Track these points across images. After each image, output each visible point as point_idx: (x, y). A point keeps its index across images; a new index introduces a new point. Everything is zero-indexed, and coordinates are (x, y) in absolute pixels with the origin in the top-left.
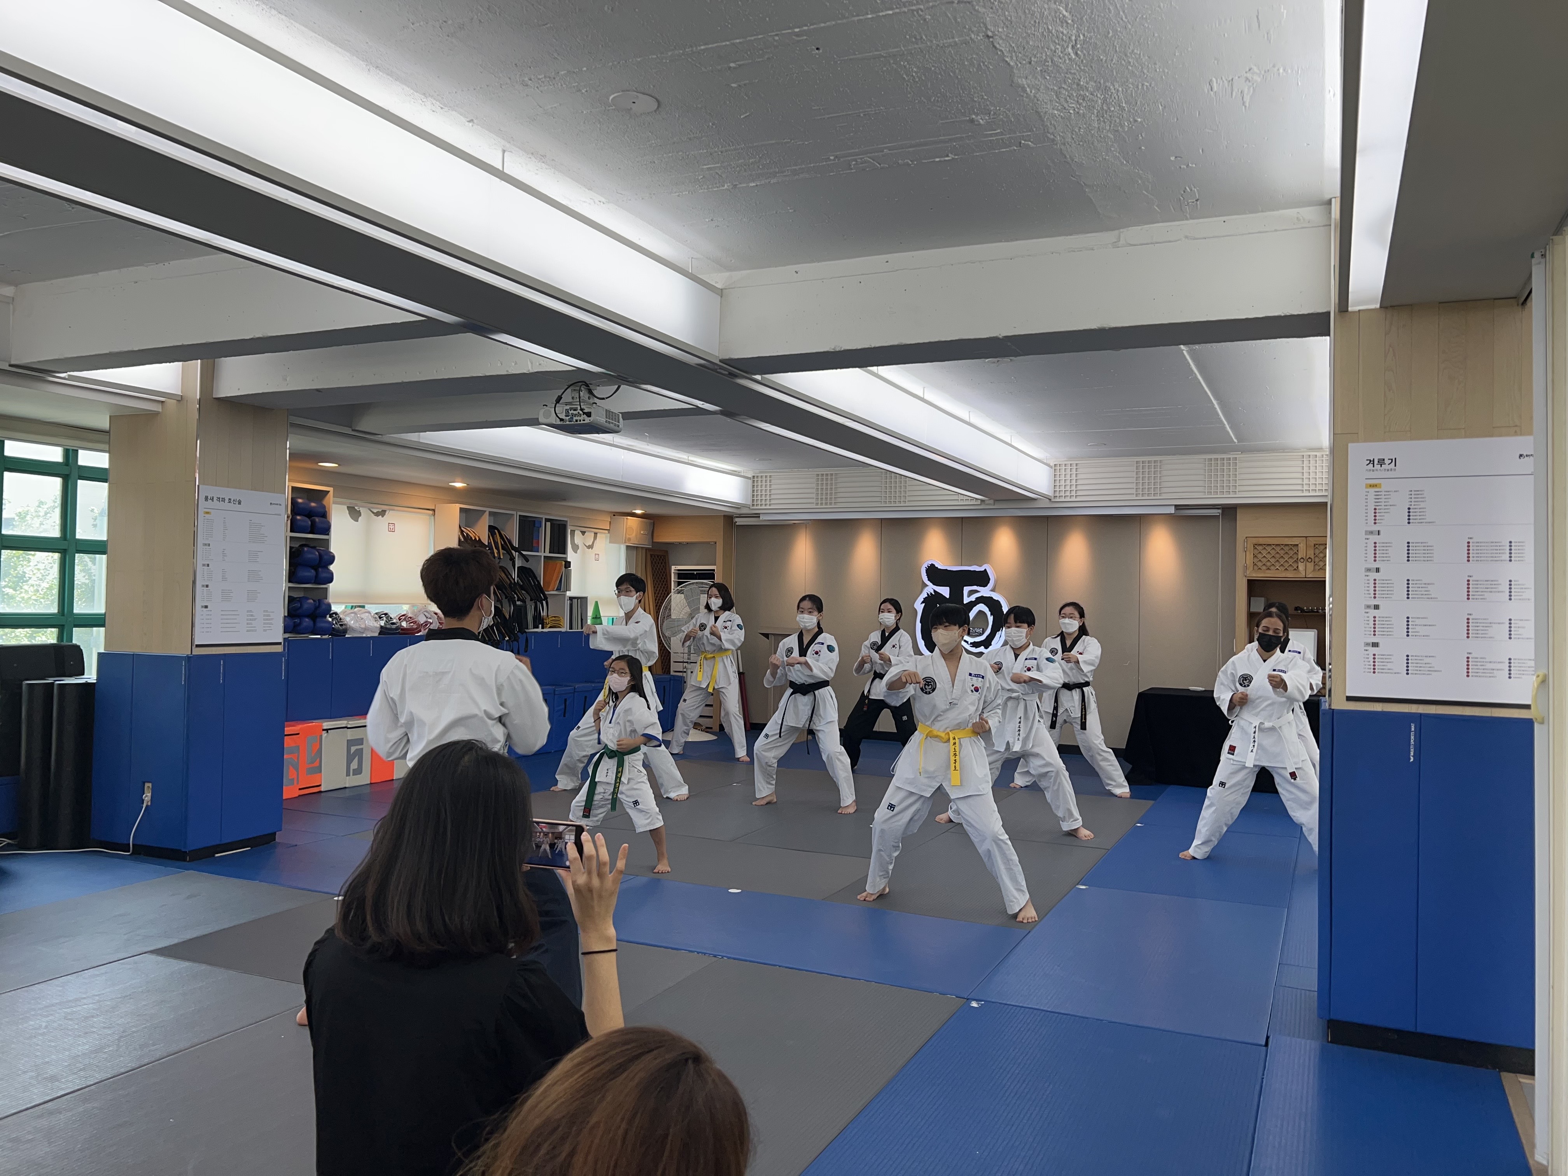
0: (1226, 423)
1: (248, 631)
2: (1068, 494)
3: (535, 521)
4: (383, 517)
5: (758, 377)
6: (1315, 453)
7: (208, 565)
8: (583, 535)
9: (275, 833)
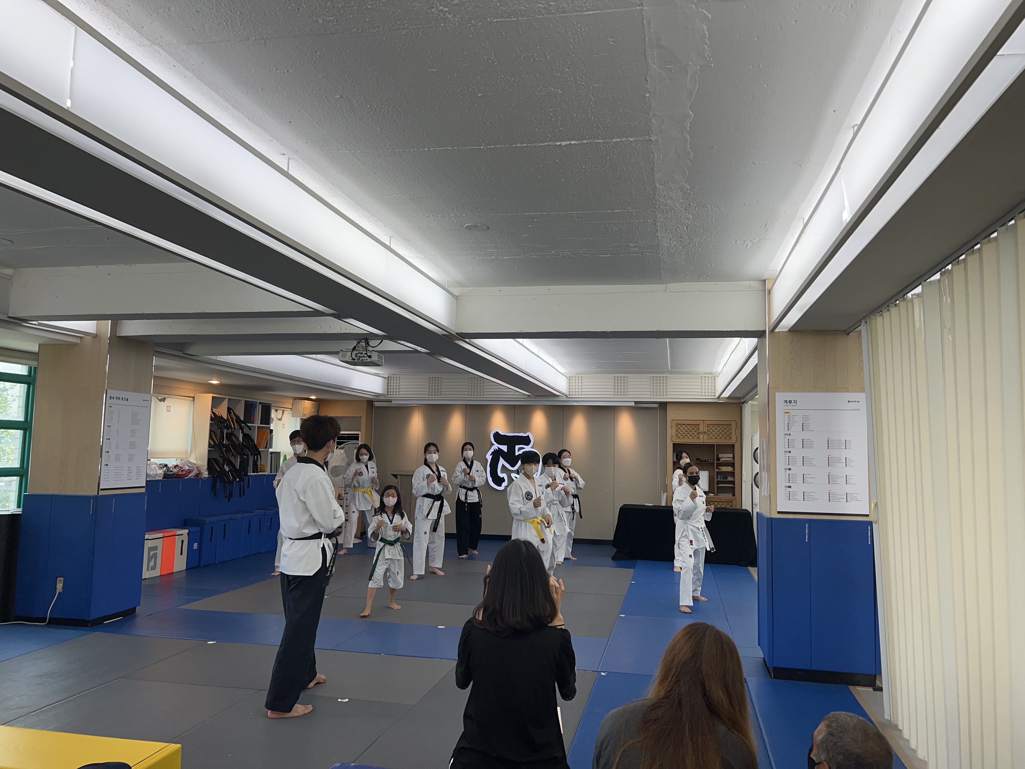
0: (669, 360)
1: (128, 479)
2: (577, 393)
3: (253, 404)
4: (164, 402)
5: (467, 340)
6: (708, 376)
7: (109, 439)
8: (276, 412)
9: (136, 608)
